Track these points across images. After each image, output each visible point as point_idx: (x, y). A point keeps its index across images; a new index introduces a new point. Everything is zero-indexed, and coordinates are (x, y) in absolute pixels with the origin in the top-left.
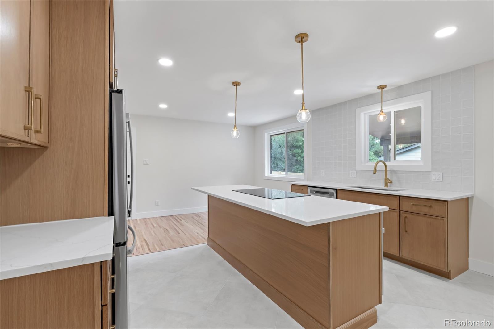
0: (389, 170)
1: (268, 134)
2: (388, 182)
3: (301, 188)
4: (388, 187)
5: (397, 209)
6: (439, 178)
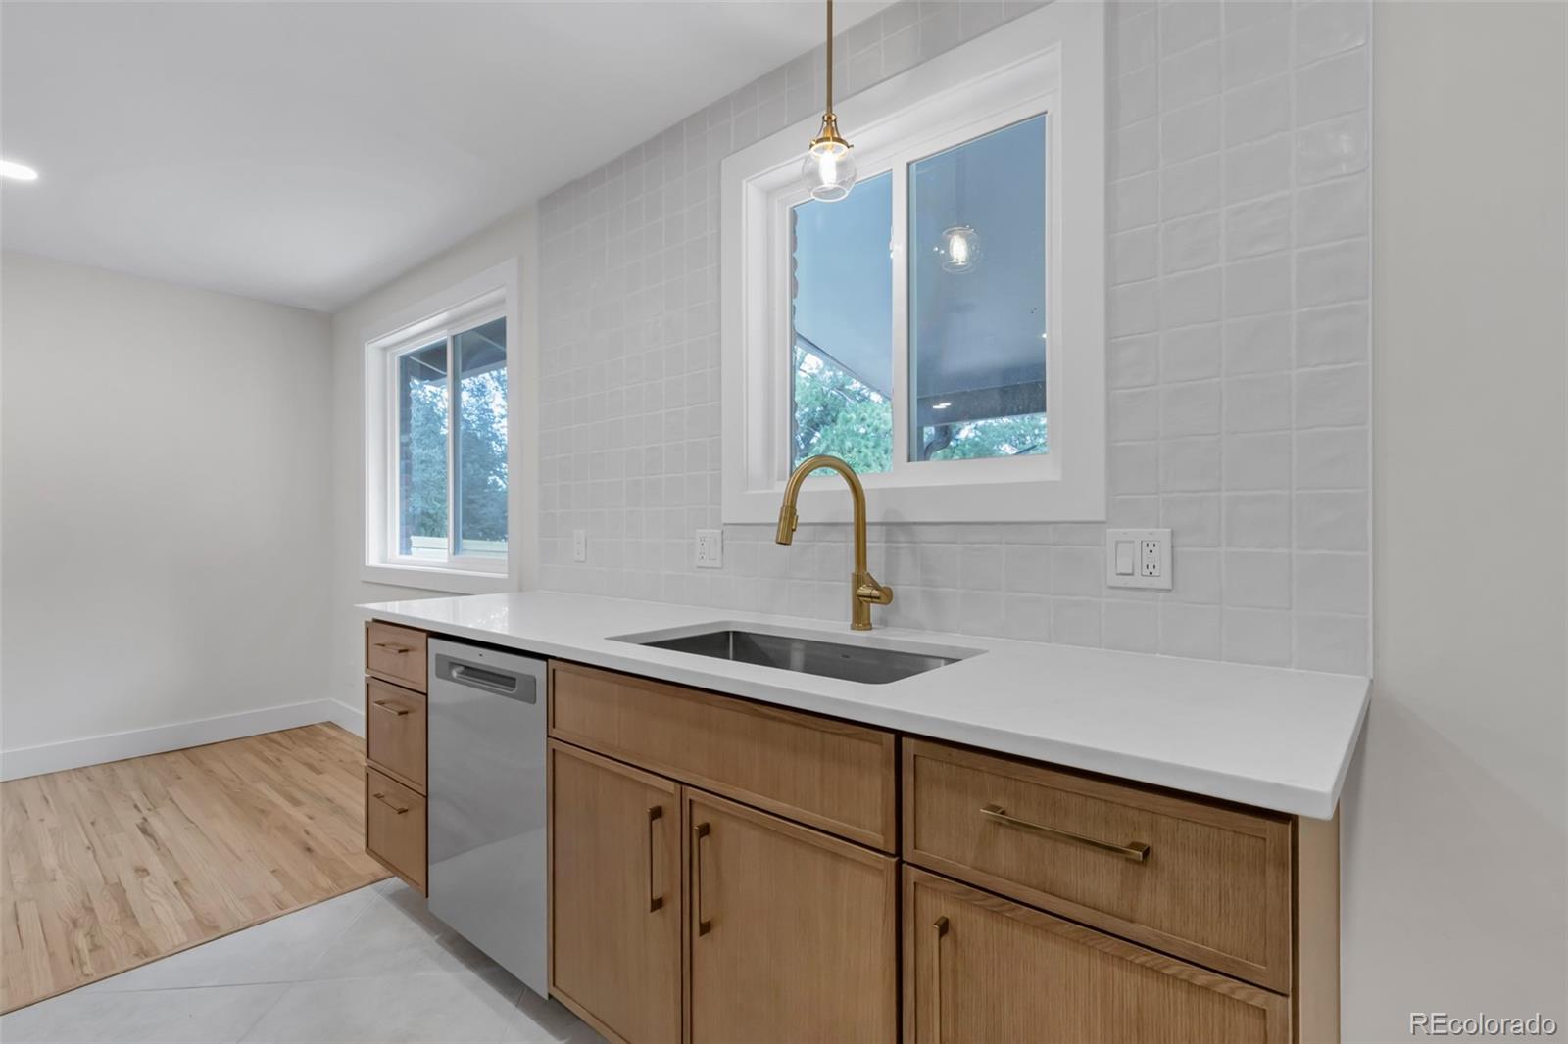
0: (878, 518)
2: (865, 599)
3: (403, 640)
4: (868, 626)
6: (1151, 569)
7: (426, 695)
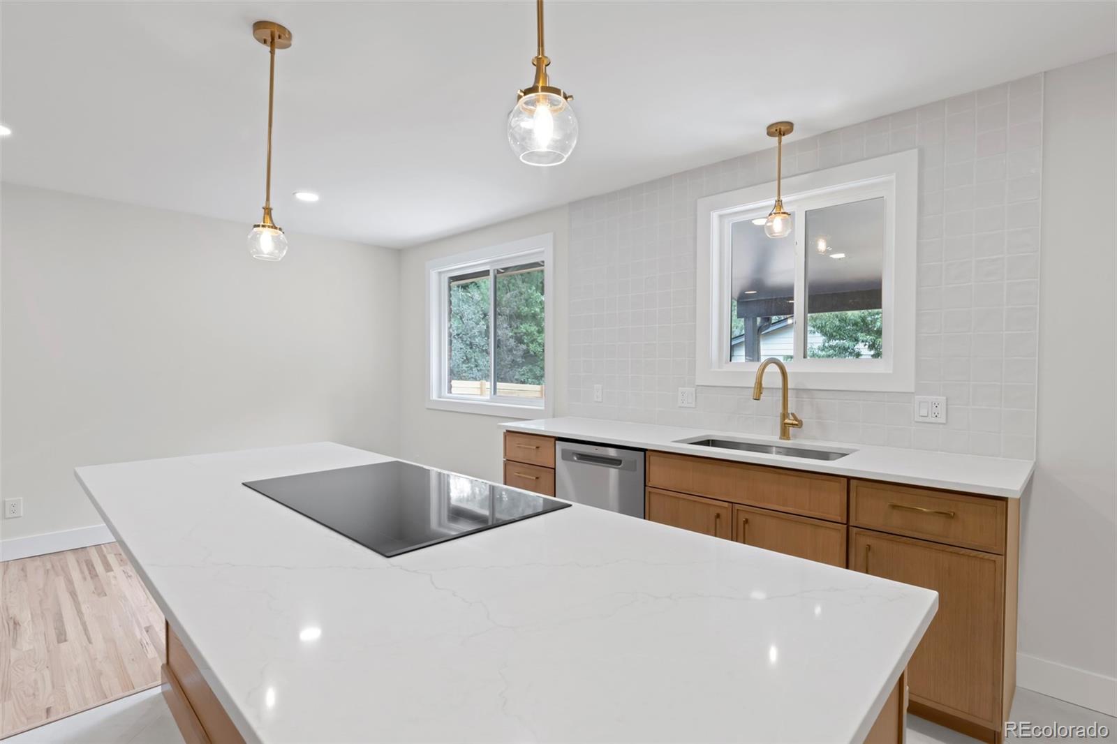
0: (793, 387)
1: (440, 273)
2: (788, 425)
3: (536, 442)
4: (788, 438)
5: (840, 521)
6: (936, 414)
7: (555, 469)
